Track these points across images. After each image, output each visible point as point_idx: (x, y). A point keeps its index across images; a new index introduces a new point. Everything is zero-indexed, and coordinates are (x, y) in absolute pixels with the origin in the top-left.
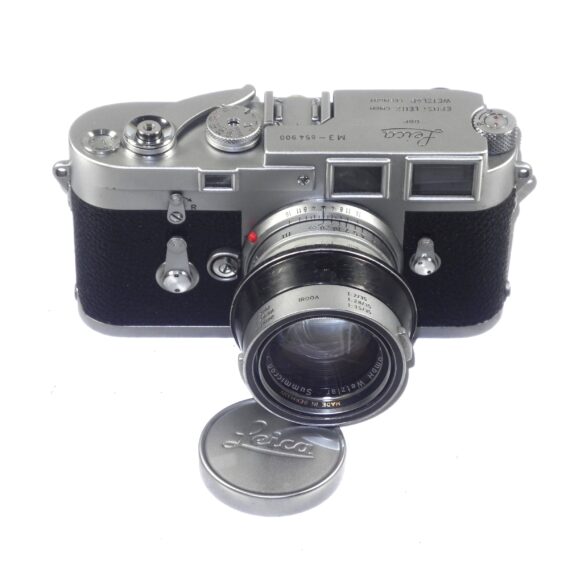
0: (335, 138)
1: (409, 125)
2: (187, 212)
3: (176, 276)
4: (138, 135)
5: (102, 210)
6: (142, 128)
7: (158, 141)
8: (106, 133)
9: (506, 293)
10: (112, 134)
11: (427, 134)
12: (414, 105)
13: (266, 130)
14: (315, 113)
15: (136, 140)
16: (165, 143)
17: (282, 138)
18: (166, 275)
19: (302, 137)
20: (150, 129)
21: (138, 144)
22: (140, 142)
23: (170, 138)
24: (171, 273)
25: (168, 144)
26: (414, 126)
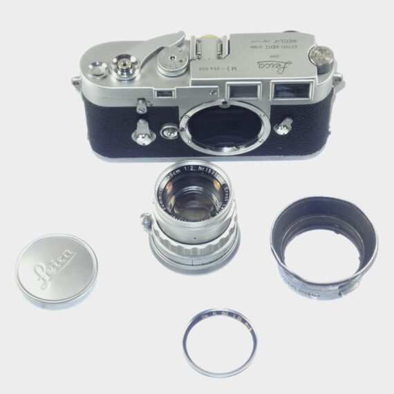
0: (230, 69)
1: (272, 59)
2: (147, 108)
3: (143, 138)
4: (118, 68)
5: (100, 107)
6: (120, 64)
7: (131, 71)
8: (100, 64)
9: (329, 133)
10: (104, 65)
11: (283, 65)
12: (276, 44)
13: (191, 63)
14: (219, 49)
15: (117, 72)
17: (200, 69)
18: (138, 137)
19: (212, 68)
20: (125, 65)
22: (120, 73)
24: (140, 136)
26: (275, 59)
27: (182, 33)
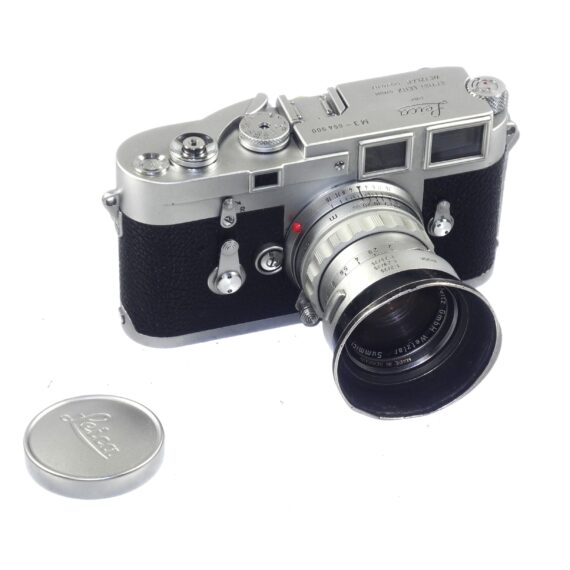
0: (359, 123)
1: (416, 102)
2: (238, 215)
3: (229, 277)
4: (183, 149)
6: (187, 143)
7: (202, 155)
8: (156, 156)
10: (161, 157)
11: (435, 107)
12: (411, 85)
13: (295, 128)
14: (327, 107)
15: (181, 154)
16: (209, 157)
17: (314, 131)
18: (219, 280)
19: (331, 128)
20: (194, 144)
21: (183, 157)
22: (185, 155)
23: (214, 152)
25: (212, 157)
26: (420, 102)
27: (262, 97)
